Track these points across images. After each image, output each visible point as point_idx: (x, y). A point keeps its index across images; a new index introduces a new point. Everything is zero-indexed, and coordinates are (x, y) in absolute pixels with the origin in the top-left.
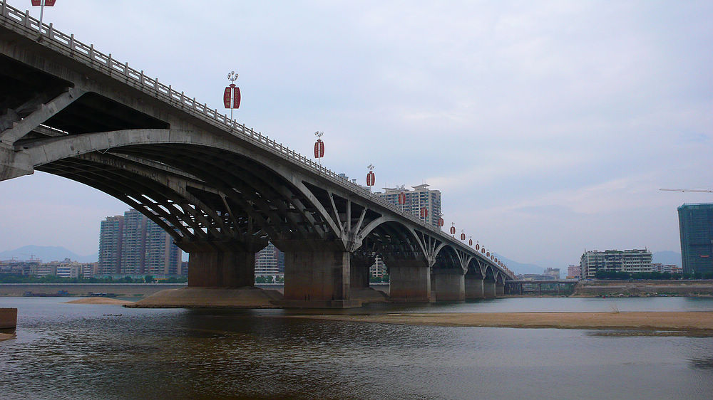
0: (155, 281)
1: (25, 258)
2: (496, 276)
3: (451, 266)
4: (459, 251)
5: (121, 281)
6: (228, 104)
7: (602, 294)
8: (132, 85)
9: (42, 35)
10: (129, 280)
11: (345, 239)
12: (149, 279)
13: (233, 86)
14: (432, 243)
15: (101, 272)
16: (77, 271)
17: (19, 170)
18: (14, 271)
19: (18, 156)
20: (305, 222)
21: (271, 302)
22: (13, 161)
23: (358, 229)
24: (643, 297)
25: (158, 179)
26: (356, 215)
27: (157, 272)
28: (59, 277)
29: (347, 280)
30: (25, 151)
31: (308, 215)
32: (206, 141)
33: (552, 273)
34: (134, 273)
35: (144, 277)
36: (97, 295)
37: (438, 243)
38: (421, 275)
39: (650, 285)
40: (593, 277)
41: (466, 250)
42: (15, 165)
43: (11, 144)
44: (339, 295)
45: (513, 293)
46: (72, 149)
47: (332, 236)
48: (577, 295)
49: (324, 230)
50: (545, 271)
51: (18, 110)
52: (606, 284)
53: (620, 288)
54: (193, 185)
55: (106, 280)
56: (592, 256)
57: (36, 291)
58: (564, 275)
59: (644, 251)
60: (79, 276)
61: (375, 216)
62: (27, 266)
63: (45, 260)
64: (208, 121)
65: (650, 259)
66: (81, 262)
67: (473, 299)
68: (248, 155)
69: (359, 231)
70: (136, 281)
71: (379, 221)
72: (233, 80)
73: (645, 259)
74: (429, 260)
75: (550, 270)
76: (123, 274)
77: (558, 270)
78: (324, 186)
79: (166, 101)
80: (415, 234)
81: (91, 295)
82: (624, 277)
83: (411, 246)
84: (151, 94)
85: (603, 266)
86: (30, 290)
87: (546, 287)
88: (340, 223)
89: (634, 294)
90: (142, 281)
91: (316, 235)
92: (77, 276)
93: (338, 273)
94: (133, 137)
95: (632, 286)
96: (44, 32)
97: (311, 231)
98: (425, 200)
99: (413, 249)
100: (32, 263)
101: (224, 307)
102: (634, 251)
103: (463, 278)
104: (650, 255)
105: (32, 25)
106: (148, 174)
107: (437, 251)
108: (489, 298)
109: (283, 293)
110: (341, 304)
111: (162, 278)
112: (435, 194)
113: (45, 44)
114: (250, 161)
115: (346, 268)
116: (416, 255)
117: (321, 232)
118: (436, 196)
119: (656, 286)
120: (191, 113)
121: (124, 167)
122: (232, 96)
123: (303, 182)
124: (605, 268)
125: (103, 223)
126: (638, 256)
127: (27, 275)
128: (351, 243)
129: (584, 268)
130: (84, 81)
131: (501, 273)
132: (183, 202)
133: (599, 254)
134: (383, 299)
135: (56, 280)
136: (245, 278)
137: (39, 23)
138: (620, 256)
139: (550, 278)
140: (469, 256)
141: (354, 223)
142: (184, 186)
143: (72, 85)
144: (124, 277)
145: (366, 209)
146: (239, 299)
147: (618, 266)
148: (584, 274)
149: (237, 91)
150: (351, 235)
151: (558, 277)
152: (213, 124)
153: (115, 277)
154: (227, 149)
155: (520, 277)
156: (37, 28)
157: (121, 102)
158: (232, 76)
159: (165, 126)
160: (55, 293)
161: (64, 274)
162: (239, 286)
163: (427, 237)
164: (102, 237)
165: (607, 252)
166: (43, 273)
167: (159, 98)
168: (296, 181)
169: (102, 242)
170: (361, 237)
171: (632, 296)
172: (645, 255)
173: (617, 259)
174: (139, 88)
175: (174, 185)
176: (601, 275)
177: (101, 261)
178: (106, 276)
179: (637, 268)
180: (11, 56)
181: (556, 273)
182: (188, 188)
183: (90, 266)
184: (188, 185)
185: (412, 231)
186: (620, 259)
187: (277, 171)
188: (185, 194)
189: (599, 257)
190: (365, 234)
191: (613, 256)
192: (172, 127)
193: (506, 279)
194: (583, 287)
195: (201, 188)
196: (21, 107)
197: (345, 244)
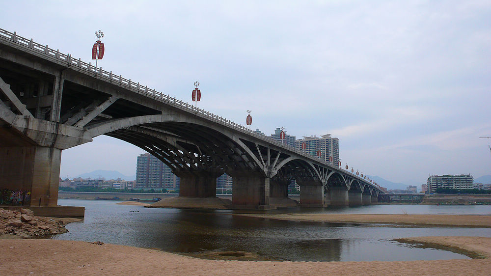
0: (168, 192)
1: (95, 177)
2: (371, 191)
3: (339, 185)
4: (344, 176)
5: (148, 192)
6: (194, 99)
7: (439, 203)
8: (141, 94)
9: (97, 73)
10: (153, 191)
11: (266, 170)
12: (164, 191)
13: (197, 89)
14: (325, 172)
15: (137, 186)
16: (124, 186)
17: (86, 140)
18: (90, 185)
19: (85, 133)
20: (243, 161)
21: (224, 206)
22: (83, 136)
23: (275, 165)
24: (466, 205)
25: (161, 137)
26: (274, 156)
27: (169, 187)
28: (114, 189)
29: (267, 194)
30: (88, 130)
31: (244, 157)
32: (182, 119)
33: (412, 189)
34: (156, 187)
35: (161, 189)
36: (135, 200)
37: (329, 172)
38: (318, 191)
39: (472, 197)
40: (434, 192)
41: (349, 175)
42: (84, 137)
43: (82, 127)
44: (263, 202)
45: (384, 202)
46: (111, 128)
47: (258, 169)
48: (424, 203)
49: (254, 165)
50: (407, 188)
51: (86, 109)
52: (443, 196)
53: (451, 200)
54: (180, 140)
55: (140, 191)
56: (434, 179)
57: (102, 196)
58: (419, 190)
59: (468, 176)
60: (126, 188)
61: (286, 157)
62: (97, 182)
63: (107, 179)
64: (182, 109)
65: (471, 181)
66: (127, 180)
67: (354, 205)
68: (206, 125)
69: (276, 166)
70: (157, 192)
71: (289, 160)
72: (197, 86)
73: (469, 181)
74: (323, 181)
75: (410, 187)
76: (149, 188)
77: (415, 187)
78: (253, 141)
79: (159, 100)
80: (313, 167)
81: (132, 200)
82: (455, 192)
83: (312, 173)
84: (151, 98)
85: (441, 185)
86: (98, 196)
87: (407, 198)
88: (263, 161)
89: (461, 203)
90: (160, 192)
91: (249, 168)
92: (124, 188)
93: (262, 190)
94: (142, 120)
95: (460, 197)
96: (97, 72)
97: (247, 165)
98: (329, 143)
99: (313, 175)
100: (100, 181)
101: (197, 208)
102: (461, 176)
103: (347, 193)
104: (472, 178)
105: (92, 69)
106: (155, 135)
107: (329, 176)
108: (366, 204)
109: (231, 200)
110: (263, 207)
111: (172, 191)
112: (334, 140)
113: (98, 78)
114: (208, 129)
115: (267, 187)
116: (315, 179)
117: (252, 166)
118: (335, 142)
119: (476, 198)
120: (173, 106)
121: (142, 132)
122: (196, 95)
123: (239, 139)
124: (443, 186)
125: (138, 157)
126: (464, 179)
127: (97, 187)
128: (270, 173)
129: (429, 186)
130: (117, 93)
131: (375, 189)
132: (175, 150)
133: (438, 178)
134: (295, 205)
135: (113, 190)
136: (210, 192)
137: (95, 68)
138: (452, 179)
139: (411, 192)
140: (351, 179)
141: (272, 162)
142: (176, 141)
143: (111, 96)
144: (150, 189)
145: (280, 152)
146: (207, 204)
147: (451, 185)
148: (429, 190)
149: (199, 92)
150: (270, 168)
151: (416, 192)
152: (185, 110)
153: (145, 189)
154: (194, 123)
155: (391, 191)
156: (94, 70)
157: (136, 102)
158: (197, 84)
159: (160, 113)
160: (112, 198)
161: (117, 187)
162: (207, 197)
163: (321, 168)
164: (138, 166)
165: (444, 176)
166: (106, 187)
167: (156, 99)
168: (235, 139)
169: (138, 169)
170: (276, 169)
171: (459, 204)
172: (468, 178)
173: (450, 181)
174: (145, 95)
175: (170, 141)
176: (440, 191)
177: (137, 180)
178: (140, 189)
179: (463, 186)
180: (82, 84)
181: (414, 189)
182: (178, 142)
183: (131, 182)
184: (178, 140)
185: (311, 164)
186: (452, 181)
187: (223, 133)
188: (176, 145)
189: (439, 179)
190: (279, 167)
191: (448, 179)
192: (163, 113)
193: (379, 193)
194: (428, 198)
195: (185, 142)
196: (87, 108)
197: (266, 173)
